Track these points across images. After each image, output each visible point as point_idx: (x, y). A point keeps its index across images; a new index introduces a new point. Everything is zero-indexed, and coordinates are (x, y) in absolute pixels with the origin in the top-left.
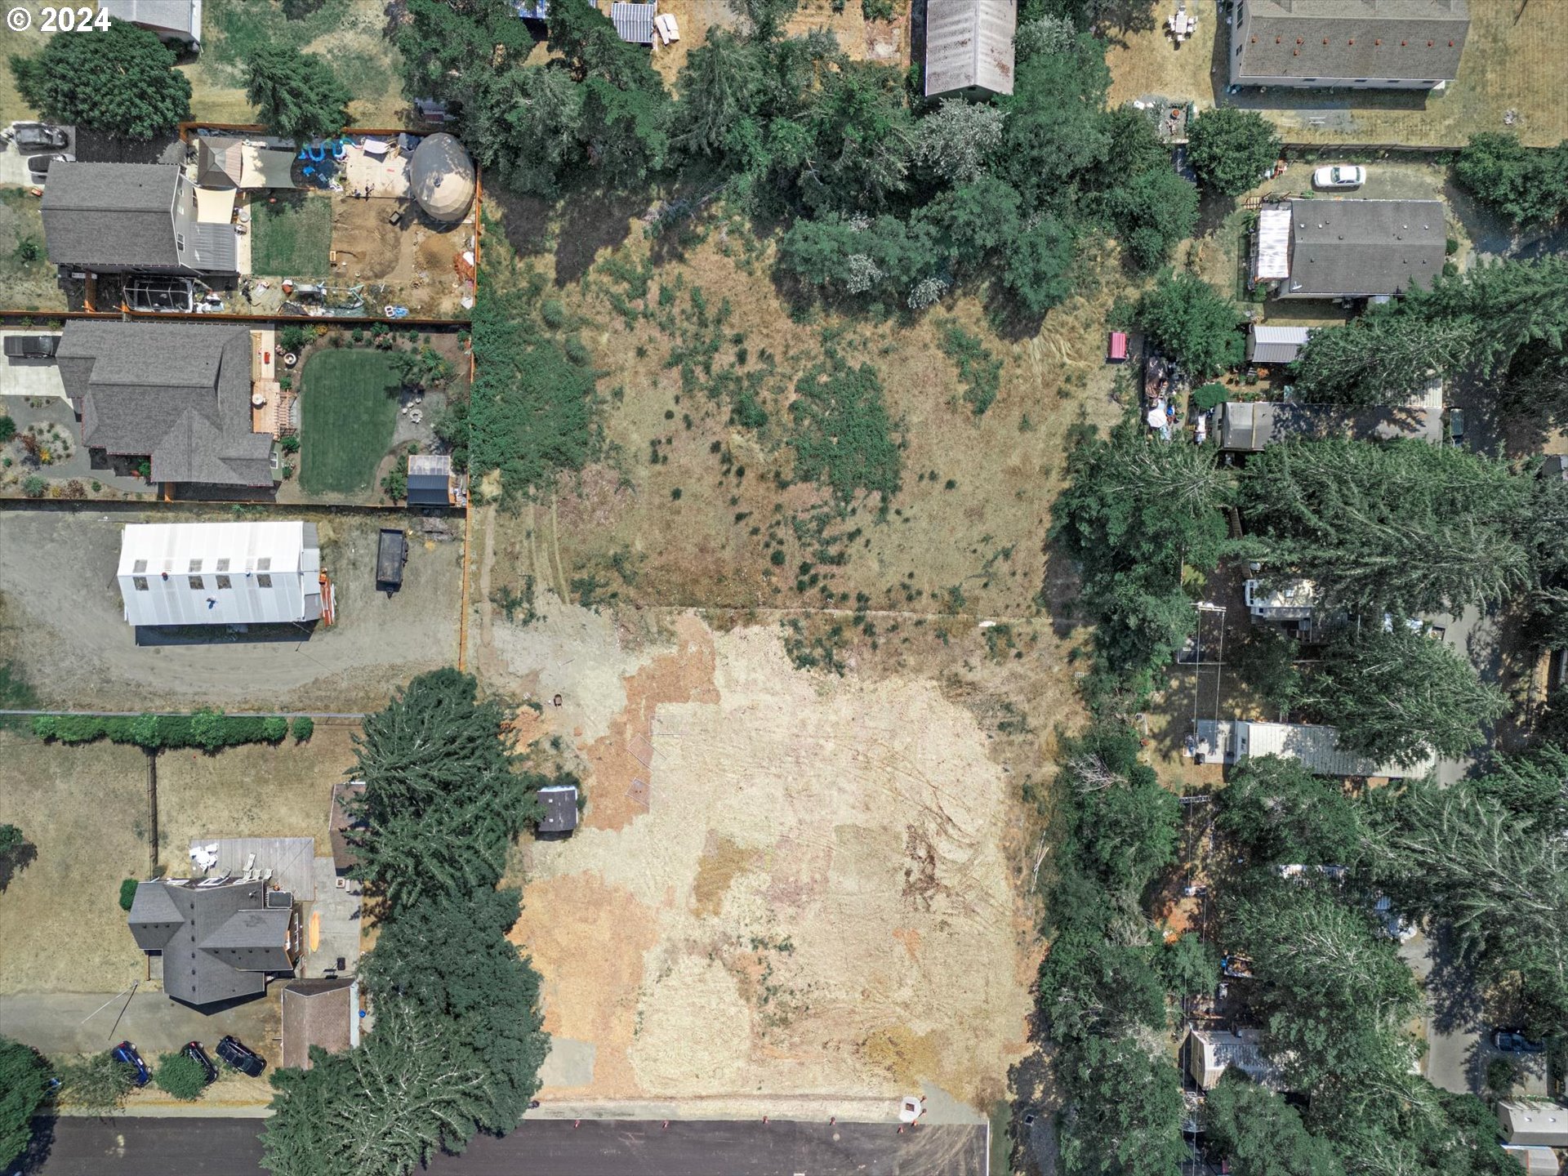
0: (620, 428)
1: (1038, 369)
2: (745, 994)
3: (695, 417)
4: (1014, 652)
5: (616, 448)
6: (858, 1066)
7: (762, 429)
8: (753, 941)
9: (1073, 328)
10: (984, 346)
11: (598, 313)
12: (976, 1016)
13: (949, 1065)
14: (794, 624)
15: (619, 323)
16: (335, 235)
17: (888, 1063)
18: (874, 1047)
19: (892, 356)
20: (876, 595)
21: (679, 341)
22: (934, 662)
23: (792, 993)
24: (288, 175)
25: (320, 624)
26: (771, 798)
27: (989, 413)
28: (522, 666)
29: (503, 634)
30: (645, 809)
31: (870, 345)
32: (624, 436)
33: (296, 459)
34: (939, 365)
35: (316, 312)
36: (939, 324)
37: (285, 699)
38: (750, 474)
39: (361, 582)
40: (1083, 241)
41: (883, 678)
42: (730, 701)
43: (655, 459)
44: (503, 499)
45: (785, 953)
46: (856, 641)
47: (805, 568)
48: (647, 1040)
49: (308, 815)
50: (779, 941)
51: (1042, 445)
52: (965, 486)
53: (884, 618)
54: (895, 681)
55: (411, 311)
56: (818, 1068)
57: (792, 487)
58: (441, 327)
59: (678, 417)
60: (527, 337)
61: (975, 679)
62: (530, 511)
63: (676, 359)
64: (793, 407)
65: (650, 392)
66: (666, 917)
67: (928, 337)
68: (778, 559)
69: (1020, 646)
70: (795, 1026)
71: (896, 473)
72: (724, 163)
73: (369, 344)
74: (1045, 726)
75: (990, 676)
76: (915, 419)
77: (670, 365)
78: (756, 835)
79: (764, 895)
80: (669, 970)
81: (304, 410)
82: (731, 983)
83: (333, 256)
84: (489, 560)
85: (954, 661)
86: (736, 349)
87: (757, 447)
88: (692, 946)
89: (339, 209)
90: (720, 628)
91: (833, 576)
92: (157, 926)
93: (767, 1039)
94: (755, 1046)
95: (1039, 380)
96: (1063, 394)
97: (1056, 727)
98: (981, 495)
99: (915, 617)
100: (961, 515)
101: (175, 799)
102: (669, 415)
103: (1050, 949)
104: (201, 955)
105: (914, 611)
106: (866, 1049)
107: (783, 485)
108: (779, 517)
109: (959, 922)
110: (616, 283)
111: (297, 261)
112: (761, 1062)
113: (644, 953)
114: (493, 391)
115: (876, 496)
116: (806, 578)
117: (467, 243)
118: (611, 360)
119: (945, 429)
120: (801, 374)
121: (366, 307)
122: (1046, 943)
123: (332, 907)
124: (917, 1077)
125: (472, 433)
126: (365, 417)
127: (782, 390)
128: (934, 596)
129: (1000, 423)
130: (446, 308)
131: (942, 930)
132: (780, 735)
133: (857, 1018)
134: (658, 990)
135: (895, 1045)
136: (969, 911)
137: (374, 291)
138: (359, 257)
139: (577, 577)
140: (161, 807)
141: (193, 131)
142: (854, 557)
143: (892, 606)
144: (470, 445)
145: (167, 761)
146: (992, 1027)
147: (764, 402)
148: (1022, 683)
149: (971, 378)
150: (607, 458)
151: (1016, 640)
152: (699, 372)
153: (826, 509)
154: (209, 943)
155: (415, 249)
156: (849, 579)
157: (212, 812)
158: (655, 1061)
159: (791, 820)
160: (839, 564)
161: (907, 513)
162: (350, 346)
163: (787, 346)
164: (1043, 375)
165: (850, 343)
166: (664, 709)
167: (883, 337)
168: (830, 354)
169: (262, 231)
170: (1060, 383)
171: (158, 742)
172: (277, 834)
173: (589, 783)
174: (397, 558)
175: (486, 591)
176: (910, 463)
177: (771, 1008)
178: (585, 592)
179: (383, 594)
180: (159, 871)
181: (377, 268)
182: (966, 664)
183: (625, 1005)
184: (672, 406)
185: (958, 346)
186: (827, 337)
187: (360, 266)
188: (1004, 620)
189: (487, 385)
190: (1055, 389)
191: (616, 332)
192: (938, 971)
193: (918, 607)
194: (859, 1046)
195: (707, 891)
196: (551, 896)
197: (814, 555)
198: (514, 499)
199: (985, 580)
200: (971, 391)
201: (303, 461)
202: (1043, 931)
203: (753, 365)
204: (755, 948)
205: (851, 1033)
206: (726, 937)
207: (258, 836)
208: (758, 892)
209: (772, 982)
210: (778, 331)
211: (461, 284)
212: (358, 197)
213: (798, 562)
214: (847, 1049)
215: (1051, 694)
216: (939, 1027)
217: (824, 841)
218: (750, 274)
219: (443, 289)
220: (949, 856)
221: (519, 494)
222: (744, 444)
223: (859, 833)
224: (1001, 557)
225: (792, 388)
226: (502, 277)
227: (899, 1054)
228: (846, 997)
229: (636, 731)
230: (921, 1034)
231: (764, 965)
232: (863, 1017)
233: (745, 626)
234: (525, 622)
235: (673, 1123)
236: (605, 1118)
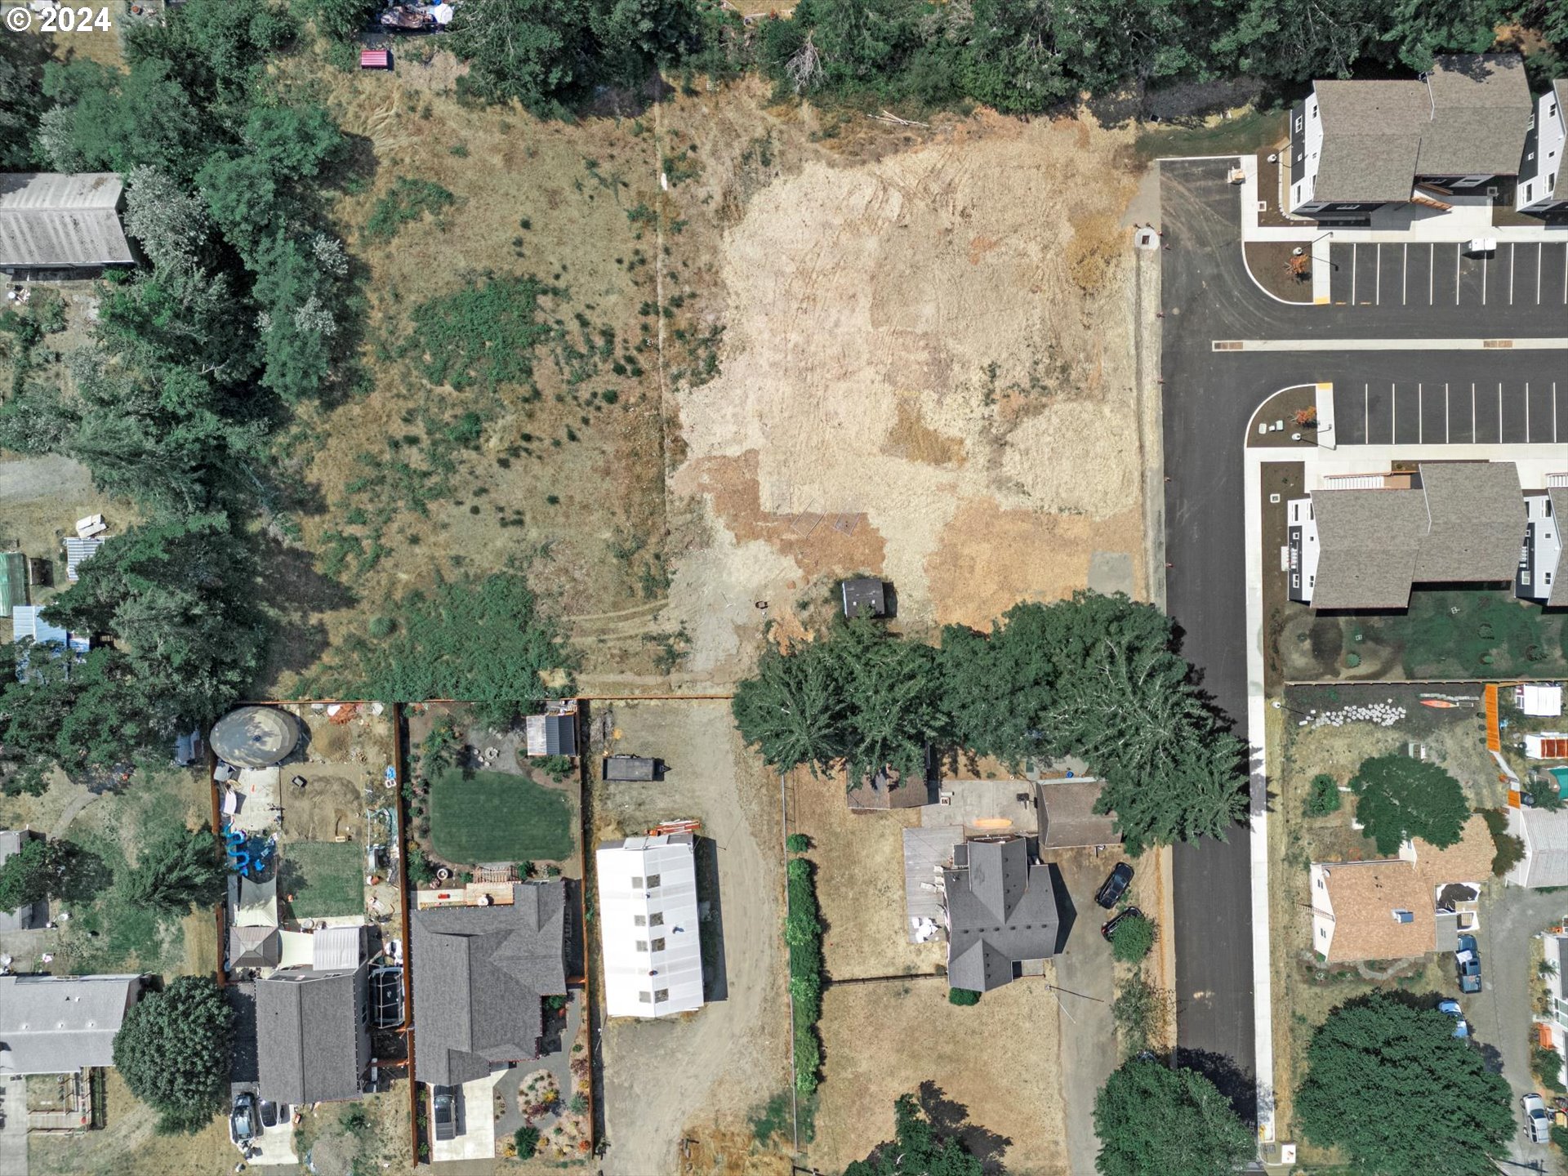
0: (491, 558)
1: (404, 140)
2: (1038, 409)
3: (476, 485)
4: (690, 153)
5: (512, 561)
6: (1106, 293)
7: (483, 417)
8: (987, 405)
9: (360, 106)
10: (383, 196)
11: (378, 583)
12: (1053, 177)
13: (1100, 202)
14: (676, 378)
15: (386, 563)
16: (320, 839)
17: (1102, 264)
18: (1087, 278)
19: (401, 291)
20: (642, 296)
21: (401, 504)
22: (705, 234)
23: (1036, 363)
24: (264, 885)
25: (698, 833)
26: (848, 394)
27: (451, 189)
28: (730, 641)
29: (701, 660)
30: (863, 516)
31: (392, 313)
32: (499, 554)
33: (541, 865)
34: (406, 241)
35: (395, 852)
36: (365, 244)
37: (773, 862)
38: (529, 429)
39: (658, 797)
40: (271, 98)
41: (724, 286)
42: (755, 438)
43: (520, 523)
44: (569, 667)
45: (998, 372)
46: (689, 315)
47: (619, 370)
48: (1087, 502)
49: (882, 835)
50: (986, 378)
51: (481, 133)
52: (526, 210)
53: (664, 287)
54: (727, 274)
55: (389, 763)
56: (1110, 333)
57: (539, 386)
58: (403, 733)
59: (477, 501)
60: (407, 651)
61: (720, 192)
62: (577, 641)
63: (419, 505)
64: (458, 387)
65: (453, 530)
66: (967, 490)
67: (380, 254)
68: (612, 398)
69: (684, 148)
70: (1069, 358)
71: (518, 280)
72: (219, 464)
73: (424, 801)
74: (763, 119)
75: (716, 178)
76: (462, 264)
77: (425, 511)
78: (884, 407)
79: (942, 395)
80: (1017, 484)
81: (493, 859)
82: (1029, 424)
83: (341, 839)
84: (629, 677)
85: (703, 214)
86: (405, 447)
87: (501, 422)
88: (994, 463)
89: (294, 835)
90: (683, 452)
91: (625, 341)
92: (987, 965)
93: (1082, 385)
94: (1089, 397)
95: (415, 139)
96: (427, 114)
97: (763, 108)
98: (535, 194)
99: (661, 256)
100: (555, 213)
101: (872, 961)
102: (475, 510)
103: (985, 104)
104: (1012, 922)
105: (655, 257)
106: (1089, 286)
107: (537, 394)
108: (569, 399)
109: (961, 199)
110: (347, 567)
111: (349, 873)
112: (1105, 389)
113: (1002, 510)
114: (463, 681)
115: (542, 300)
116: (629, 368)
117: (320, 712)
118: (423, 568)
119: (469, 233)
120: (425, 381)
121: (388, 806)
122: (979, 108)
123: (968, 808)
124: (1116, 235)
125: (504, 698)
126: (496, 801)
127: (442, 399)
128: (639, 237)
129: (461, 176)
130: (383, 729)
131: (969, 216)
132: (786, 388)
133: (1059, 296)
134: (1037, 494)
135: (1084, 257)
136: (950, 188)
137: (372, 800)
138: (340, 816)
139: (641, 593)
140: (880, 973)
141: (227, 975)
142: (606, 320)
143: (652, 279)
144: (515, 699)
145: (837, 969)
146: (1062, 160)
147: (455, 417)
148: (721, 144)
149: (416, 209)
150: (521, 568)
151: (678, 152)
152: (430, 482)
153: (559, 350)
154: (1001, 916)
155: (328, 762)
156: (626, 324)
157: (883, 926)
158: (1106, 493)
159: (868, 373)
160: (613, 336)
161: (557, 268)
162: (427, 819)
163: (398, 396)
164: (410, 135)
165: (392, 333)
166: (766, 503)
167: (382, 300)
168: (403, 353)
169: (321, 907)
170: (416, 117)
171: (814, 976)
172: (901, 863)
173: (840, 571)
174: (631, 763)
175: (660, 679)
176: (506, 267)
177: (1051, 383)
178: (656, 585)
179: (667, 775)
180: (941, 971)
181: (350, 796)
182: (706, 201)
183: (1054, 523)
184: (466, 508)
185: (386, 223)
186: (386, 357)
187: (349, 814)
188: (659, 165)
189: (456, 686)
190: (423, 122)
191: (396, 565)
192: (1010, 217)
193: (651, 253)
194: (1086, 294)
195: (940, 452)
196: (950, 602)
197: (605, 361)
198: (568, 657)
199: (620, 186)
200: (430, 208)
201: (542, 858)
202: (967, 112)
203: (419, 429)
204: (993, 401)
205: (1074, 301)
206: (985, 431)
207: (904, 882)
208: (939, 402)
209: (1026, 383)
210: (384, 405)
211: (359, 717)
212: (282, 818)
213: (613, 377)
214: (1090, 305)
215: (730, 114)
216: (1065, 214)
217: (887, 339)
218: (329, 435)
219: (366, 733)
220: (897, 211)
221: (563, 652)
222: (499, 435)
223: (878, 304)
224: (595, 170)
225: (438, 390)
226: (350, 677)
227: (1093, 253)
228: (1039, 309)
229: (789, 530)
230: (1072, 231)
231: (1010, 391)
232: (1057, 290)
233: (680, 427)
234: (688, 640)
235: (1166, 474)
236: (1163, 540)
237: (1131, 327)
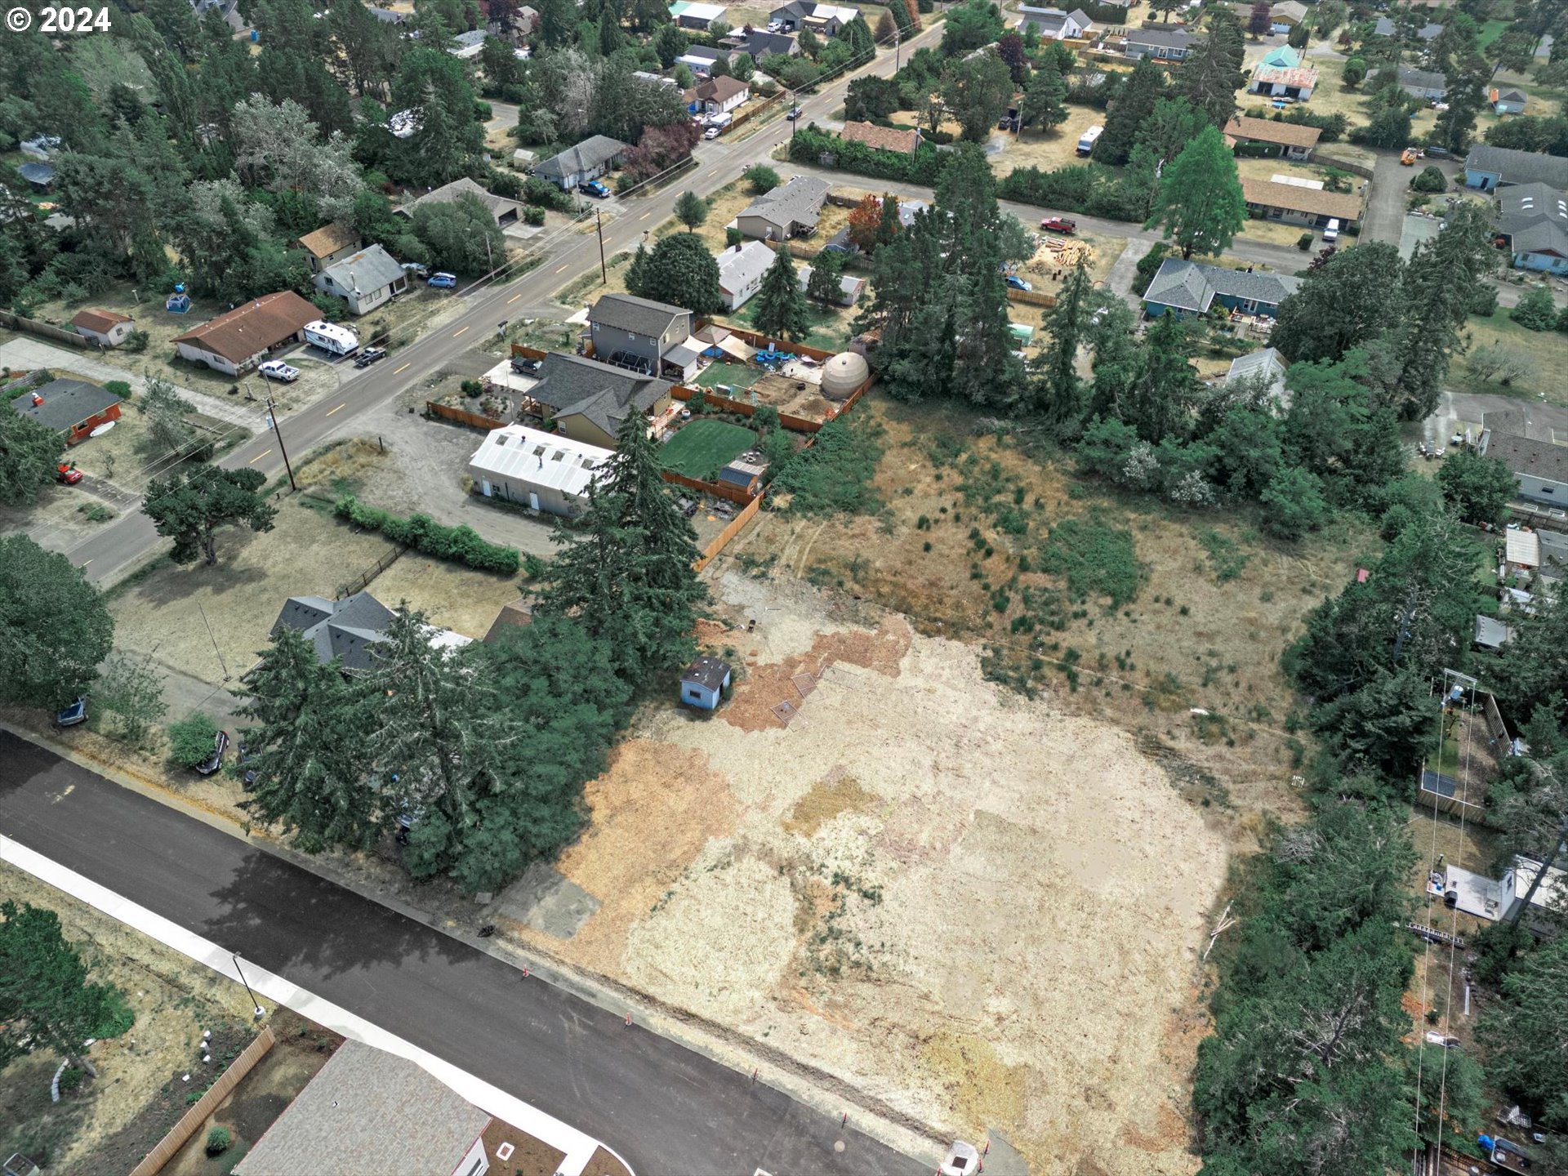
0: (900, 506)
1: (1284, 572)
2: (801, 925)
3: (965, 517)
4: (1225, 739)
5: (891, 514)
6: (908, 1066)
7: (1019, 536)
8: (836, 875)
10: (1235, 545)
11: (917, 454)
12: (1093, 1072)
13: (1038, 1118)
14: (996, 652)
15: (929, 463)
16: (756, 384)
17: (950, 1079)
18: (938, 1051)
19: (1148, 532)
20: (1087, 657)
21: (971, 482)
22: (1134, 720)
23: (858, 944)
26: (916, 763)
27: (1232, 583)
28: (733, 599)
29: (733, 578)
31: (1131, 522)
32: (900, 510)
34: (1192, 547)
38: (996, 556)
41: (1074, 715)
42: (909, 680)
43: (919, 527)
44: (785, 511)
45: (866, 901)
46: (1055, 680)
48: (662, 920)
50: (867, 886)
51: (1281, 614)
52: (1199, 615)
53: (1090, 674)
56: (852, 1046)
57: (1032, 572)
59: (951, 513)
61: (1176, 747)
62: (801, 523)
63: (964, 489)
65: (935, 497)
66: (754, 816)
67: (1186, 532)
68: (999, 608)
69: (1233, 737)
70: (845, 983)
71: (1133, 592)
73: (743, 424)
74: (1251, 809)
75: (1193, 749)
76: (1160, 568)
77: (957, 490)
78: (885, 786)
79: (870, 838)
80: (729, 864)
81: (674, 435)
82: (787, 905)
84: (751, 538)
85: (1157, 726)
86: (1015, 496)
87: (1010, 543)
88: (766, 854)
89: (768, 377)
90: (924, 632)
91: (1048, 633)
93: (803, 982)
94: (784, 982)
95: (1284, 578)
96: (1307, 594)
97: (1265, 813)
98: (1213, 627)
99: (1123, 682)
100: (1189, 633)
101: (388, 584)
102: (943, 511)
105: (1123, 678)
106: (926, 1049)
107: (1024, 570)
108: (1011, 585)
112: (784, 1005)
113: (711, 838)
116: (1022, 626)
118: (913, 476)
119: (1187, 580)
120: (1065, 520)
122: (1215, 1024)
124: (983, 1117)
126: (714, 451)
127: (1046, 522)
128: (1148, 675)
129: (1242, 592)
132: (947, 720)
133: (929, 1007)
134: (705, 879)
135: (967, 1060)
138: (764, 396)
139: (816, 566)
140: (374, 584)
142: (1073, 629)
143: (1101, 669)
145: (410, 559)
146: (1114, 1095)
147: (1028, 524)
148: (1229, 766)
149: (1220, 559)
150: (881, 516)
151: (1229, 731)
152: (979, 498)
153: (1058, 594)
155: (806, 400)
156: (1065, 639)
158: (657, 947)
159: (929, 787)
160: (1057, 628)
161: (1136, 617)
163: (1059, 506)
164: (1288, 576)
165: (1114, 518)
166: (842, 666)
167: (1144, 521)
168: (1095, 518)
169: (712, 371)
170: (1305, 585)
172: (446, 628)
173: (741, 690)
175: (735, 553)
176: (1148, 589)
177: (828, 948)
178: (816, 576)
182: (1170, 733)
183: (661, 879)
184: (948, 507)
185: (1211, 540)
186: (1095, 510)
188: (1219, 714)
190: (1299, 587)
191: (925, 464)
193: (1128, 676)
194: (918, 1040)
195: (807, 813)
196: (648, 755)
197: (1035, 616)
198: (793, 513)
199: (1204, 681)
200: (1218, 566)
202: (1213, 1009)
203: (1026, 506)
204: (836, 883)
205: (914, 1022)
206: (807, 861)
208: (864, 833)
209: (839, 924)
210: (1055, 497)
212: (784, 376)
213: (1018, 616)
214: (901, 1038)
215: (1263, 785)
216: (1036, 1064)
217: (958, 817)
221: (799, 512)
222: (999, 539)
223: (1002, 824)
224: (1226, 670)
227: (969, 1074)
228: (925, 978)
229: (806, 670)
230: (1009, 1062)
231: (839, 903)
232: (937, 1008)
233: (948, 639)
234: (755, 577)
235: (635, 1027)
236: (560, 985)
237: (847, 1077)
